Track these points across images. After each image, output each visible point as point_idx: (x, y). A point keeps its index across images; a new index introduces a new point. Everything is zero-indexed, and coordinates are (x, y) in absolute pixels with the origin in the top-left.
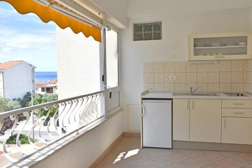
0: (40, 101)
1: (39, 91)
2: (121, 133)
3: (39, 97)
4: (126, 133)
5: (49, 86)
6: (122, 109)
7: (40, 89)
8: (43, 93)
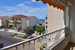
0: (38, 28)
1: (38, 25)
2: (69, 42)
3: (38, 27)
4: (71, 42)
5: (41, 23)
6: (69, 34)
7: (38, 24)
8: (39, 25)
